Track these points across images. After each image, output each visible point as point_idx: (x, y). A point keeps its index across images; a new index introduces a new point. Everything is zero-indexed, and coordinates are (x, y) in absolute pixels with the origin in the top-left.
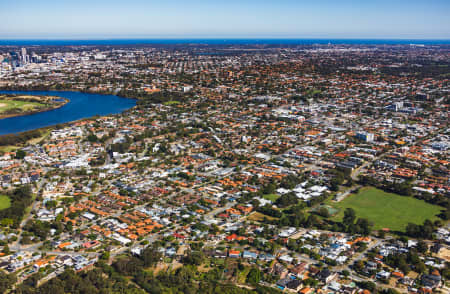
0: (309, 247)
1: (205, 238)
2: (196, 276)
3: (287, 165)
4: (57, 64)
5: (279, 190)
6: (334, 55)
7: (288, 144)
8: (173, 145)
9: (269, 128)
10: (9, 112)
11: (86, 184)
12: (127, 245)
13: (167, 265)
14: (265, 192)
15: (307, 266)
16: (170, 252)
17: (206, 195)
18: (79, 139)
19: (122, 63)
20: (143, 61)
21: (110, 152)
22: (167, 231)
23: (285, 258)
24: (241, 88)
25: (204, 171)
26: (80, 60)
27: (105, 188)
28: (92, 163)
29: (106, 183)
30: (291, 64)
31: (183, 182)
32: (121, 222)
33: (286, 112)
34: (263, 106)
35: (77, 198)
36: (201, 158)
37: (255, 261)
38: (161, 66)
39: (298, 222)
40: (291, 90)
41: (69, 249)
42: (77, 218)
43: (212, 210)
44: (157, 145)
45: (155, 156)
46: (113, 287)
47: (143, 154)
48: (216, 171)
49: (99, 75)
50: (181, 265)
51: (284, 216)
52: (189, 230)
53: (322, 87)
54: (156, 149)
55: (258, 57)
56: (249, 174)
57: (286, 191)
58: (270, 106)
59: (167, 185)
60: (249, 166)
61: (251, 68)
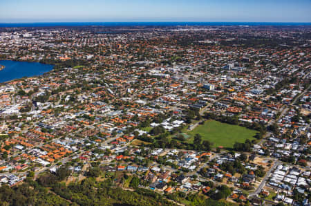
0: (171, 161)
1: (101, 159)
2: (95, 185)
3: (157, 107)
5: (152, 124)
6: (190, 33)
7: (158, 93)
8: (79, 96)
9: (146, 83)
11: (17, 125)
12: (47, 166)
13: (75, 178)
14: (143, 126)
15: (170, 174)
16: (77, 169)
17: (102, 130)
18: (12, 94)
20: (59, 38)
21: (35, 102)
22: (75, 155)
23: (156, 169)
24: (127, 56)
25: (101, 113)
26: (13, 38)
27: (31, 127)
28: (21, 110)
29: (32, 124)
30: (161, 39)
31: (87, 121)
32: (42, 150)
33: (158, 72)
34: (142, 68)
35: (10, 136)
36: (99, 104)
37: (136, 172)
38: (71, 41)
39: (164, 144)
40: (161, 57)
41: (5, 171)
42: (11, 149)
43: (106, 139)
44: (68, 96)
45: (66, 104)
46: (37, 195)
47: (59, 102)
48: (109, 113)
49: (27, 48)
50: (85, 178)
51: (155, 141)
52: (90, 154)
53: (181, 54)
54: (67, 99)
55: (139, 34)
56: (132, 114)
57: (157, 125)
58: (147, 68)
59: (75, 124)
60: (132, 109)
61: (134, 42)
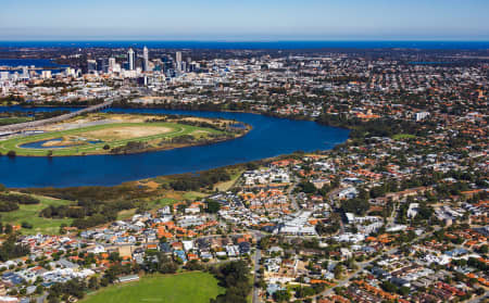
4: (221, 73)
10: (179, 140)
11: (325, 266)
19: (309, 75)
20: (337, 72)
27: (355, 275)
28: (320, 229)
29: (356, 267)
31: (482, 277)
35: (317, 289)
38: (365, 80)
44: (413, 205)
45: (414, 225)
47: (393, 218)
49: (283, 91)
54: (412, 213)
59: (456, 280)
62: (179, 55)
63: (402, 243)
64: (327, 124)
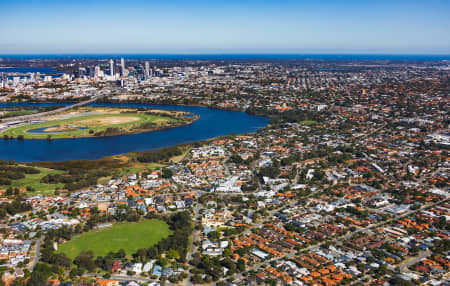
4: (178, 77)
9: (435, 158)
10: (145, 126)
11: (246, 214)
17: (389, 239)
18: (222, 159)
19: (242, 78)
20: (263, 77)
24: (380, 108)
25: (375, 207)
26: (200, 75)
27: (267, 220)
28: (244, 188)
29: (268, 214)
31: (355, 220)
32: (300, 266)
33: (446, 138)
34: (415, 130)
35: (240, 230)
36: (365, 190)
38: (282, 82)
40: (440, 112)
42: (247, 255)
43: (403, 259)
44: (311, 171)
45: (311, 184)
47: (296, 180)
48: (389, 208)
49: (223, 91)
54: (309, 175)
56: (432, 214)
58: (423, 130)
59: (337, 222)
60: (428, 204)
61: (383, 86)
62: (147, 64)
63: (301, 197)
64: (253, 114)
